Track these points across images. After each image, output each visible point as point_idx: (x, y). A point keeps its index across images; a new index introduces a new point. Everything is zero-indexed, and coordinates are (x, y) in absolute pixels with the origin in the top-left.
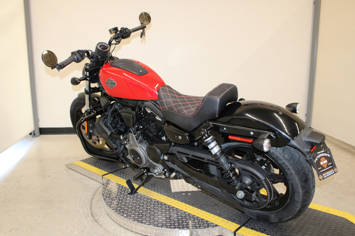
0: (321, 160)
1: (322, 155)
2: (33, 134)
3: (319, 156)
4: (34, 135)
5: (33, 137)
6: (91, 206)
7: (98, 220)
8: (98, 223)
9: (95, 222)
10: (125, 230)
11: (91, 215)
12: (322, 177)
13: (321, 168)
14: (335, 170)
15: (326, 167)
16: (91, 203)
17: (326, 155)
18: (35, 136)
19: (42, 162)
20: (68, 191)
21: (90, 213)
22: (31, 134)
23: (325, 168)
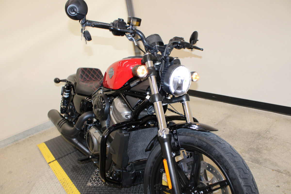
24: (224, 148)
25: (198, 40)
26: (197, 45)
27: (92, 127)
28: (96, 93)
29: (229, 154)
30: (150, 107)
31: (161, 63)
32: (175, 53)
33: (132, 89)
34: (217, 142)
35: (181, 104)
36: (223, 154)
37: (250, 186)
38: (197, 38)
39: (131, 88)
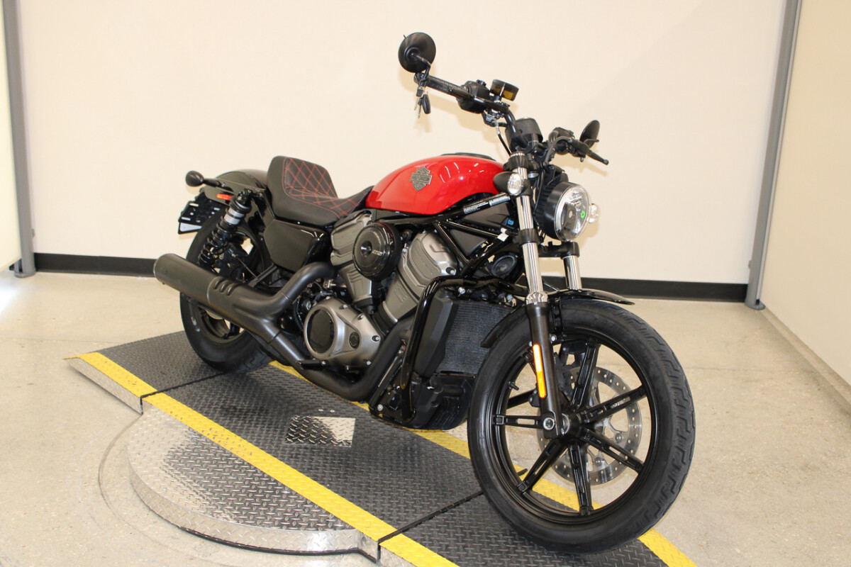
2: (17, 268)
4: (21, 270)
5: (17, 276)
6: (103, 461)
7: (108, 493)
8: (104, 499)
9: (101, 496)
10: (156, 519)
11: (97, 482)
16: (106, 455)
18: (22, 275)
19: (22, 347)
20: (65, 422)
21: (97, 476)
22: (12, 267)
24: (643, 329)
25: (598, 141)
26: (595, 149)
27: (328, 298)
28: (354, 221)
29: (651, 339)
30: (501, 259)
31: (537, 174)
32: (559, 161)
33: (467, 218)
34: (633, 321)
35: (562, 261)
36: (641, 338)
37: (680, 389)
38: (596, 137)
39: (464, 215)
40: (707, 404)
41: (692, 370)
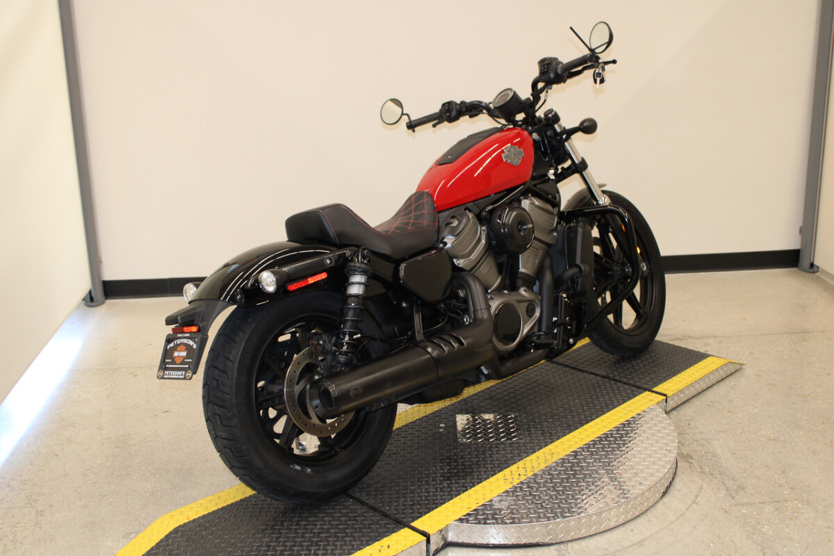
0: (179, 349)
1: (185, 341)
2: (88, 299)
3: (178, 341)
4: (92, 301)
5: (89, 307)
12: (162, 374)
13: (170, 361)
14: (187, 374)
15: (178, 362)
17: (191, 343)
18: (93, 304)
22: (84, 299)
23: (176, 364)
40: (817, 366)
41: (786, 335)
